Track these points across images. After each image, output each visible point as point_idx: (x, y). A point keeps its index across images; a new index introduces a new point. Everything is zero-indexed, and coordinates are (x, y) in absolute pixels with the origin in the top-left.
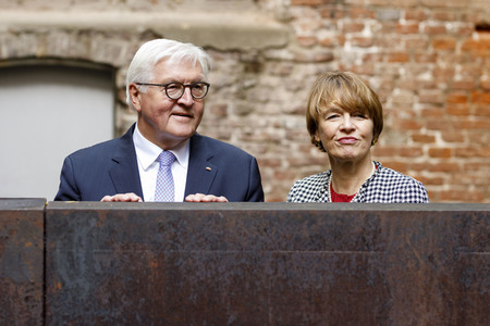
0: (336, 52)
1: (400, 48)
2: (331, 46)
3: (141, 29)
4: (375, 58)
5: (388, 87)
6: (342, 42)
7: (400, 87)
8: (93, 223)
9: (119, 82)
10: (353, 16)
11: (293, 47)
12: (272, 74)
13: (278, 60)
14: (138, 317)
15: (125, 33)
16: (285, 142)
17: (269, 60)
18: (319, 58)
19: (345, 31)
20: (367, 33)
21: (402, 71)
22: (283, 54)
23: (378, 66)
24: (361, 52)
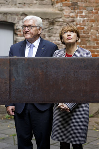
0: (75, 19)
1: (93, 18)
2: (74, 18)
3: (21, 13)
4: (86, 21)
5: (89, 29)
6: (77, 17)
7: (93, 29)
8: (24, 62)
9: (15, 28)
10: (80, 9)
11: (63, 18)
12: (58, 26)
13: (59, 22)
14: (36, 89)
15: (17, 14)
16: (61, 44)
17: (57, 21)
18: (70, 21)
19: (77, 14)
20: (84, 14)
21: (93, 25)
22: (61, 20)
23: (87, 23)
24: (82, 19)
